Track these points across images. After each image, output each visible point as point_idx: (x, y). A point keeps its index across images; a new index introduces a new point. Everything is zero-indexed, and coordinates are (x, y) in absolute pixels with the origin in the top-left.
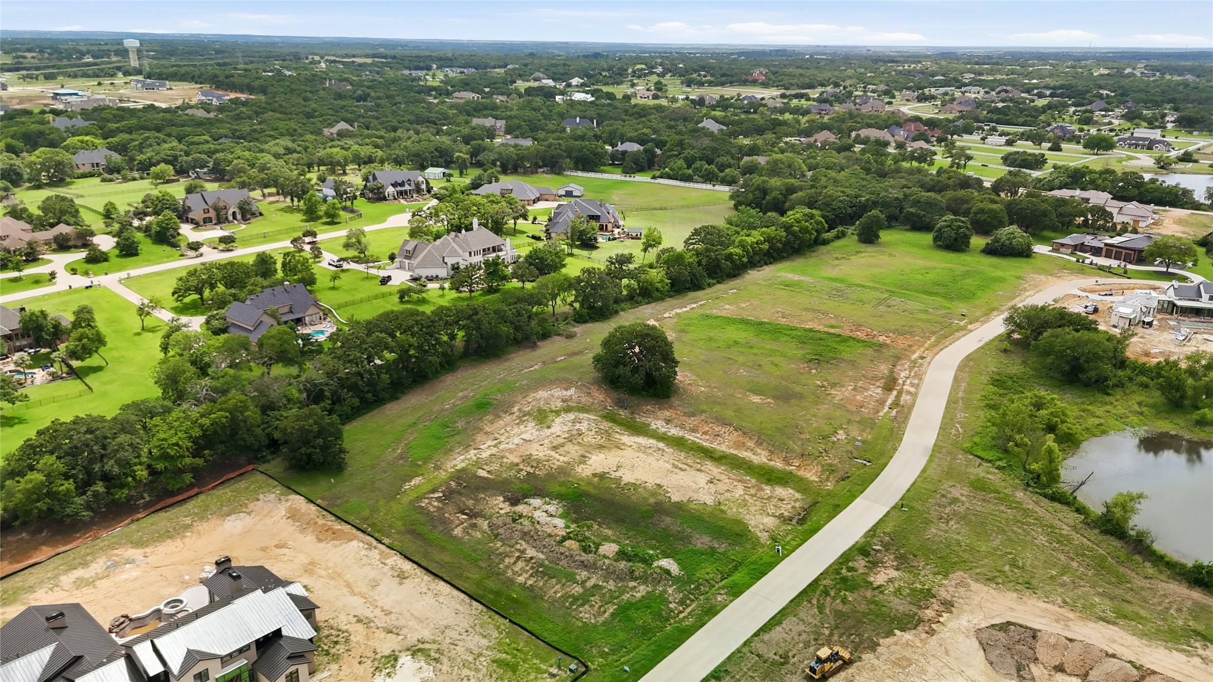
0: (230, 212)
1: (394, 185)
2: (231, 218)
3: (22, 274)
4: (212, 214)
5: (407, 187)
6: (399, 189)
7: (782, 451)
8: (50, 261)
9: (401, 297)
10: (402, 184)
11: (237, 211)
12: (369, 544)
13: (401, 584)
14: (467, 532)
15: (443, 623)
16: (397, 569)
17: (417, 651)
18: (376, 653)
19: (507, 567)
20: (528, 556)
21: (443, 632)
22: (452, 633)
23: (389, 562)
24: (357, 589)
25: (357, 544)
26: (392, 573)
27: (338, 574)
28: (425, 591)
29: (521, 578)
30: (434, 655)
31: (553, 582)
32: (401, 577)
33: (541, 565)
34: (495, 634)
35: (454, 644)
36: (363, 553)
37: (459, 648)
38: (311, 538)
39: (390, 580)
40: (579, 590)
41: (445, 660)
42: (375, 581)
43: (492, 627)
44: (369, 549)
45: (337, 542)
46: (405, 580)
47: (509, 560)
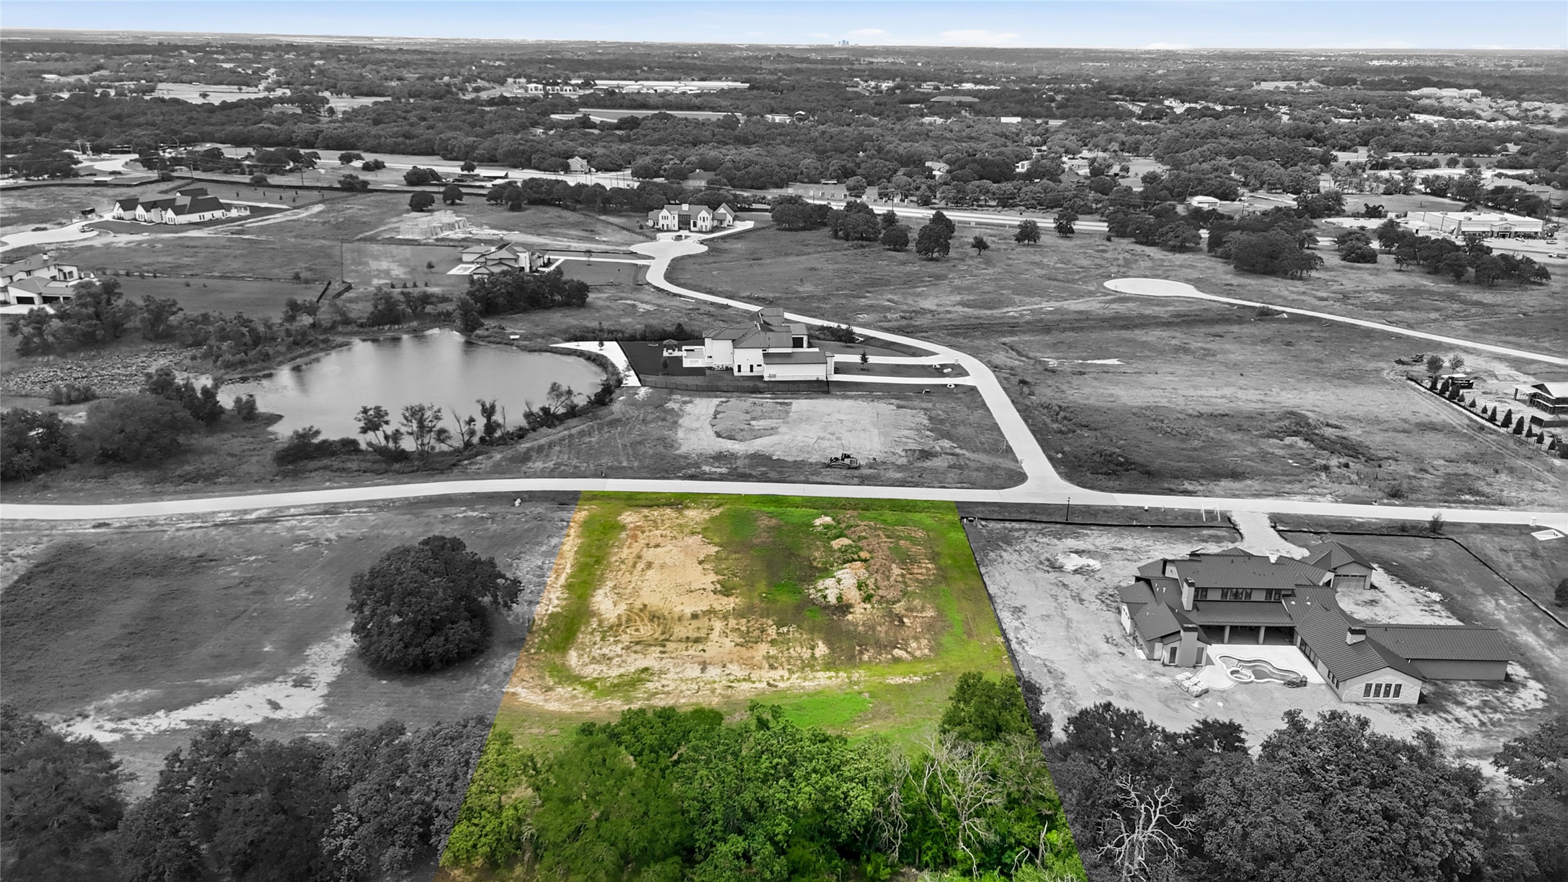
12: (1020, 644)
13: (1024, 606)
14: (923, 609)
15: (1020, 573)
16: (1017, 616)
17: (1057, 568)
18: (1087, 579)
19: (929, 575)
20: (903, 572)
21: (1026, 569)
22: (1021, 566)
23: (1017, 624)
24: (1063, 622)
25: (1031, 652)
26: (1024, 616)
27: (1069, 640)
28: (1011, 594)
29: (930, 566)
30: (1046, 563)
31: (912, 553)
32: (1019, 610)
33: (904, 562)
34: (993, 554)
35: (1026, 561)
36: (1032, 642)
37: (1025, 559)
38: (1069, 682)
39: (1031, 613)
40: (903, 542)
41: (1043, 558)
42: (1044, 620)
43: (989, 558)
44: (1024, 642)
45: (1048, 664)
46: (1018, 605)
47: (921, 577)
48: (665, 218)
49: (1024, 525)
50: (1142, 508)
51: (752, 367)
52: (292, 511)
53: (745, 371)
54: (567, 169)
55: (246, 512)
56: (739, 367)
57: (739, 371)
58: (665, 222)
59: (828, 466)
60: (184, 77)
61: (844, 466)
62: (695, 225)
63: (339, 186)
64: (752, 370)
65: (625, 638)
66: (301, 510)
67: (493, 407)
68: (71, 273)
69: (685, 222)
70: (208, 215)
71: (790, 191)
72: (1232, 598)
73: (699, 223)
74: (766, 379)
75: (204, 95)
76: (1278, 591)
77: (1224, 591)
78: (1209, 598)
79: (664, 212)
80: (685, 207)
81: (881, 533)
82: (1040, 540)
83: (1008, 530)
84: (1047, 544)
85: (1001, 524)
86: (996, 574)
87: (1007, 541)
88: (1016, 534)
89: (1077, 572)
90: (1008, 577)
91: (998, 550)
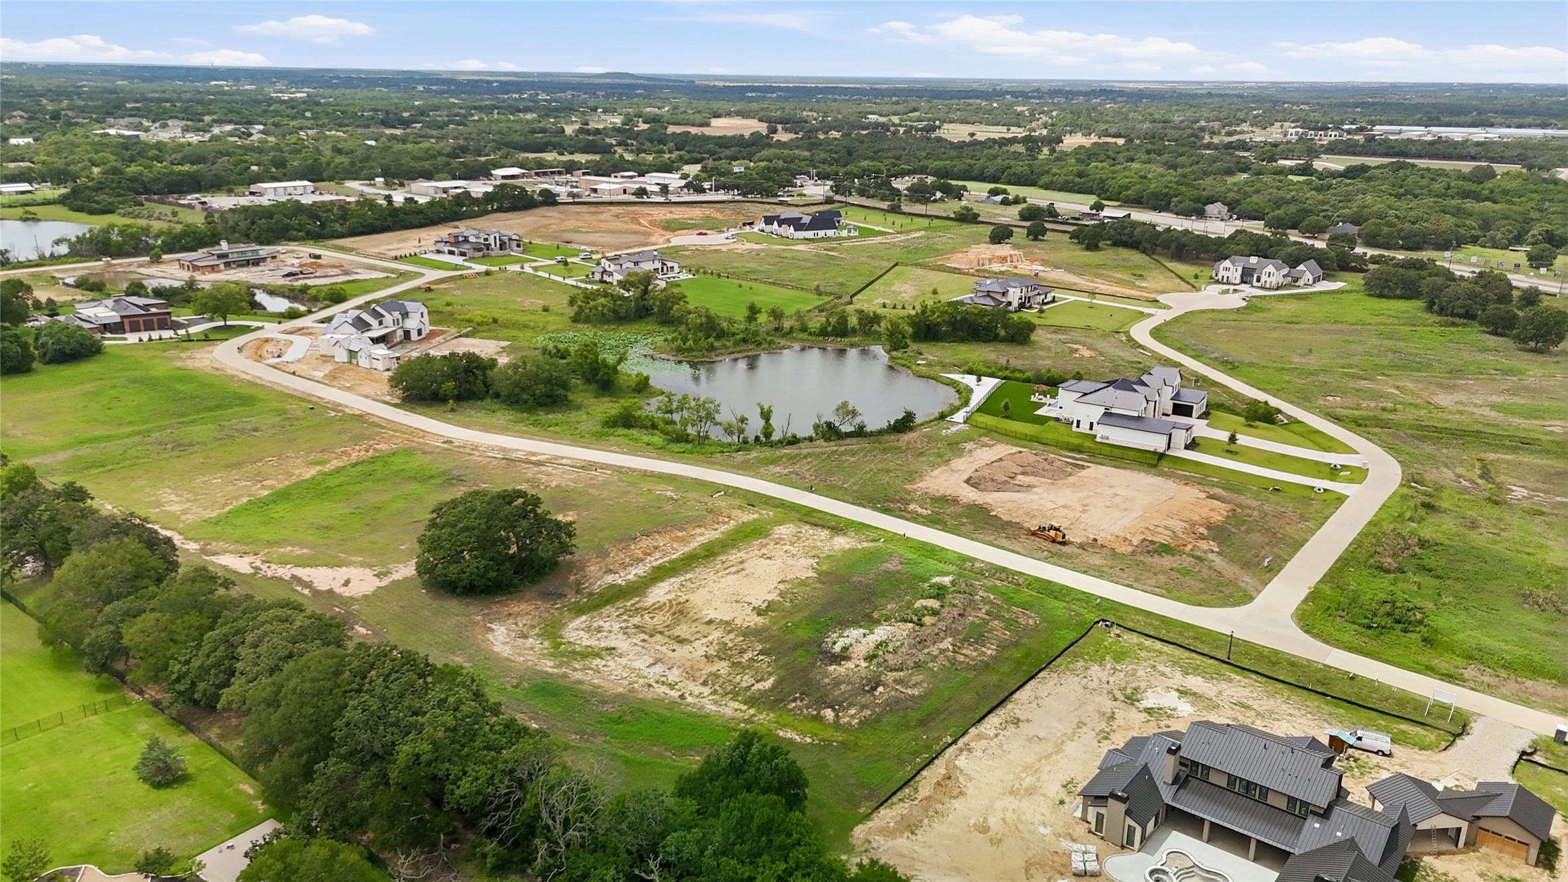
12: (961, 750)
13: (1028, 721)
14: (915, 686)
15: (1081, 690)
16: (1004, 726)
17: (1131, 699)
18: (1148, 721)
19: (973, 659)
20: (951, 648)
21: (1095, 690)
22: (1095, 685)
23: (992, 733)
24: (1050, 750)
25: (962, 762)
26: (1012, 728)
27: (1027, 768)
28: (1034, 705)
29: (989, 652)
30: (1129, 691)
31: (990, 635)
32: (1017, 722)
33: (966, 639)
34: (1081, 663)
35: (1108, 682)
36: (979, 754)
37: (1112, 679)
38: (956, 804)
39: (1025, 729)
40: (996, 622)
41: (1134, 685)
42: (1030, 740)
43: (1071, 666)
44: (970, 751)
45: (961, 779)
46: (1022, 718)
47: (961, 658)
48: (1227, 269)
49: (1158, 645)
50: (1347, 673)
51: (1092, 424)
52: (564, 461)
53: (1085, 428)
54: (1201, 214)
55: (535, 454)
56: (1078, 422)
57: (1078, 426)
58: (1226, 274)
59: (1034, 534)
60: (970, 119)
61: (1046, 538)
62: (1258, 280)
63: (953, 216)
64: (1091, 428)
65: (636, 620)
66: (569, 462)
67: (770, 411)
68: (672, 268)
69: (1247, 276)
70: (821, 233)
71: (1425, 255)
72: (1242, 791)
73: (1264, 278)
74: (1098, 440)
75: (972, 135)
76: (1304, 804)
77: (1232, 779)
78: (1210, 780)
79: (1227, 263)
80: (1254, 260)
81: (987, 607)
82: (1161, 668)
83: (1141, 647)
84: (1163, 674)
85: (1142, 639)
86: (1051, 683)
87: (1119, 657)
88: (1143, 654)
89: (1149, 711)
90: (1060, 689)
91: (1095, 661)
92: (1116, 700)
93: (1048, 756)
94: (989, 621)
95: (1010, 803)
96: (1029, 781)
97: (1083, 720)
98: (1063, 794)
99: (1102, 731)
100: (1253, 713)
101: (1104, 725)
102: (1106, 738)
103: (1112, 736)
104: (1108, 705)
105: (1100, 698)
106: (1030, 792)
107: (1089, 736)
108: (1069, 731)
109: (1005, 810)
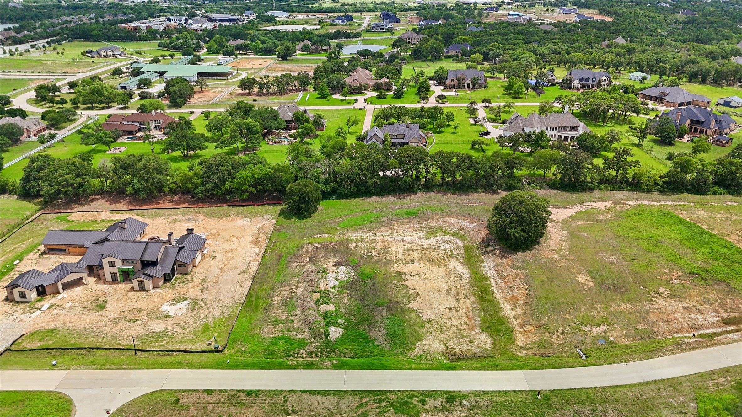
0: (467, 83)
1: (581, 80)
2: (466, 86)
3: (346, 98)
4: (456, 82)
5: (590, 82)
6: (584, 82)
7: (531, 316)
8: (366, 94)
9: (473, 145)
10: (588, 80)
11: (470, 82)
12: (259, 252)
13: (240, 274)
14: (296, 267)
15: (221, 298)
16: (249, 268)
17: (195, 302)
18: (184, 294)
19: (281, 290)
20: (295, 291)
21: (214, 301)
22: (216, 303)
23: (252, 263)
24: (226, 267)
25: (257, 250)
26: (245, 268)
27: (232, 258)
28: (240, 282)
29: (276, 298)
30: (196, 308)
31: (282, 308)
32: (244, 272)
33: (292, 298)
34: (226, 315)
35: (208, 308)
36: (252, 255)
37: (207, 311)
38: (251, 240)
39: (240, 270)
40: (284, 318)
41: (195, 312)
42: (235, 268)
43: (231, 311)
44: (256, 254)
45: (253, 246)
46: (243, 274)
47: (287, 288)
65: (442, 252)
81: (296, 326)
82: (179, 330)
83: (194, 342)
84: (178, 325)
85: (194, 348)
86: (237, 296)
87: (206, 328)
88: (192, 337)
89: (185, 299)
90: (232, 294)
91: (219, 319)
92: (202, 300)
93: (225, 265)
94: (288, 316)
95: (233, 247)
96: (229, 255)
97: (215, 284)
98: (215, 254)
99: (205, 282)
100: (128, 318)
101: (205, 285)
102: (203, 279)
103: (200, 281)
104: (206, 296)
105: (210, 298)
106: (227, 252)
107: (211, 278)
108: (220, 277)
109: (234, 244)
